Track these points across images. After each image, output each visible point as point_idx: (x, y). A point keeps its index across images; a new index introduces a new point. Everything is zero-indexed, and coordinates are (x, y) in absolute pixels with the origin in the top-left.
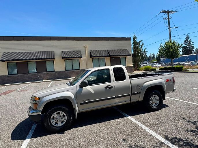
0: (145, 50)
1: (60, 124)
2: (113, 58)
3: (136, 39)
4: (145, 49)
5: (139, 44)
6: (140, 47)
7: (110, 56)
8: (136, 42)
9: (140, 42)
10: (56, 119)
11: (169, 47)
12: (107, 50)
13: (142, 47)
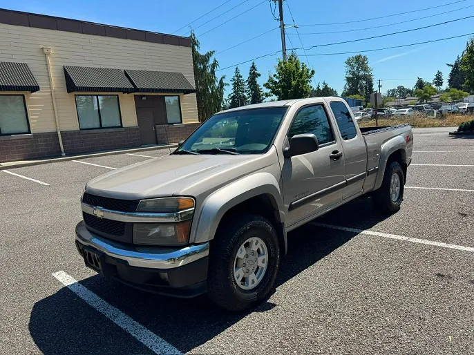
0: (224, 81)
1: (254, 280)
2: (144, 98)
3: (196, 47)
4: (224, 77)
5: (207, 60)
6: (209, 71)
7: (136, 89)
8: (199, 55)
9: (209, 55)
10: (244, 265)
11: (289, 75)
12: (123, 71)
13: (213, 72)
